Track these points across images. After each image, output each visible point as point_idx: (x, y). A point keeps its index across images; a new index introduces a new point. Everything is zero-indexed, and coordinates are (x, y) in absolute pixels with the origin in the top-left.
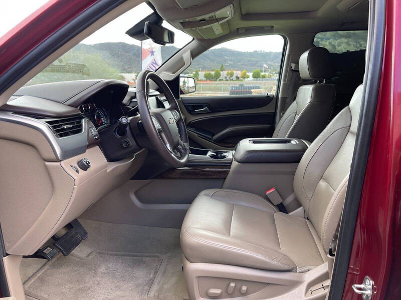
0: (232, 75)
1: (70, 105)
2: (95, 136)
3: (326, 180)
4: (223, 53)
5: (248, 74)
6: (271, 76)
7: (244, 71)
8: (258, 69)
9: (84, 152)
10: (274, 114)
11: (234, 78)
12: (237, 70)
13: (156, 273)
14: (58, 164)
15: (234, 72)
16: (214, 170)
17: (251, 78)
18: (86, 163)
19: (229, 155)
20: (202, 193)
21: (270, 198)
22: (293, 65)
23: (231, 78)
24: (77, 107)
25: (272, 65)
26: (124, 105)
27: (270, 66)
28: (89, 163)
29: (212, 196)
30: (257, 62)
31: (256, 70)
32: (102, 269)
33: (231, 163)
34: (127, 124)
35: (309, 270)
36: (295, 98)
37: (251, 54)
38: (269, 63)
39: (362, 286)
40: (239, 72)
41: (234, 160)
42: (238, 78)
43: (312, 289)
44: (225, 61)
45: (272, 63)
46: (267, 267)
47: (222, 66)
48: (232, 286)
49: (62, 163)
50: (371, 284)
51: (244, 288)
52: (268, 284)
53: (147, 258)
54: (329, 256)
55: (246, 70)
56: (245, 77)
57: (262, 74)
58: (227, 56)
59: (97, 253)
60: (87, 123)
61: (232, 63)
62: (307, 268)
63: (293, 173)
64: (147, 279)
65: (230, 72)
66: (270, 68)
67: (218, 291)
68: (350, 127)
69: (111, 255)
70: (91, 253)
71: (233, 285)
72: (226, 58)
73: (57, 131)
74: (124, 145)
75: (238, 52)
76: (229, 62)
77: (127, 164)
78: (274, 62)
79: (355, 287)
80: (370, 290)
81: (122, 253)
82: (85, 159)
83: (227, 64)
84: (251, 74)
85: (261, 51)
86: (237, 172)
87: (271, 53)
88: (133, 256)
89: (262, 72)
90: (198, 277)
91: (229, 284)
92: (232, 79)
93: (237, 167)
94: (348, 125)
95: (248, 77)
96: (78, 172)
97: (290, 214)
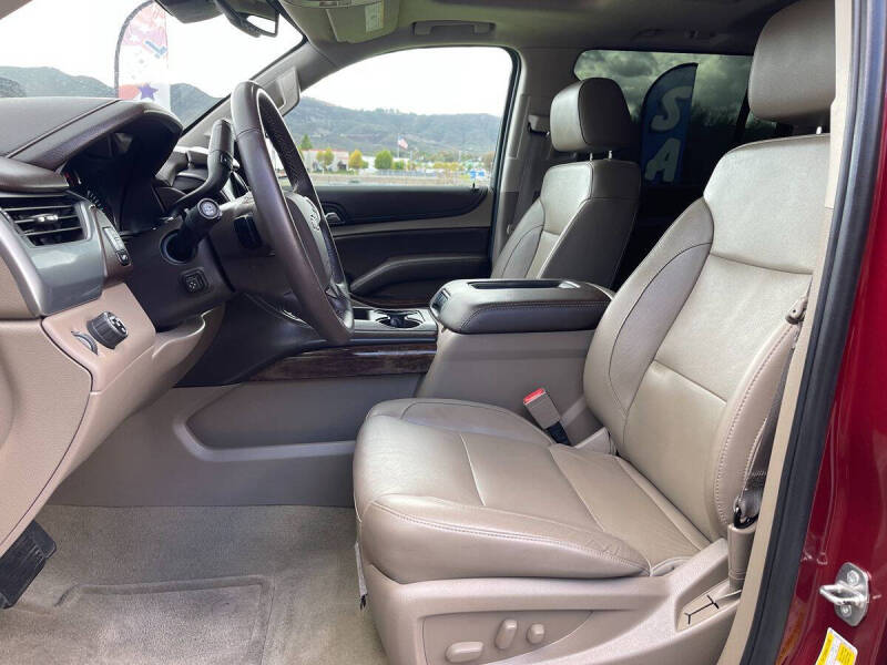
0: (329, 159)
1: (34, 163)
2: (121, 254)
3: (667, 364)
4: (308, 109)
5: (364, 159)
6: (414, 166)
7: (357, 152)
8: (386, 150)
9: (96, 296)
10: (490, 231)
11: (334, 166)
12: (339, 150)
13: (264, 625)
14: (35, 326)
15: (335, 153)
16: (397, 353)
17: (372, 169)
18: (115, 325)
19: (425, 318)
20: (376, 411)
21: (533, 414)
22: (534, 121)
23: (328, 167)
24: (54, 170)
25: (415, 143)
26: (162, 184)
27: (410, 143)
28: (122, 326)
29: (404, 416)
30: (386, 133)
31: (382, 152)
32: (110, 633)
33: (436, 335)
34: (216, 220)
35: (673, 569)
36: (537, 195)
37: (369, 116)
38: (410, 137)
39: (839, 587)
40: (346, 155)
41: (441, 327)
42: (342, 167)
43: (689, 609)
44: (313, 127)
45: (416, 139)
46: (593, 570)
47: (306, 138)
48: (510, 630)
49: (46, 322)
50: (867, 580)
51: (538, 630)
52: (592, 611)
53: (231, 590)
54: (735, 529)
55: (360, 149)
56: (358, 165)
57: (396, 160)
58: (317, 117)
59: (87, 591)
60: (92, 214)
61: (328, 132)
62: (668, 565)
63: (584, 354)
64: (246, 643)
65: (324, 152)
66: (412, 149)
67: (475, 647)
68: (711, 243)
69: (126, 592)
70: (67, 592)
71: (511, 625)
72: (314, 120)
73: (24, 227)
74: (193, 286)
75: (340, 108)
76: (321, 130)
77: (190, 339)
78: (421, 137)
79: (826, 590)
80: (863, 593)
81: (157, 585)
82: (110, 314)
83: (316, 135)
84: (371, 160)
85: (392, 110)
86: (455, 355)
87: (413, 116)
88: (189, 588)
89: (396, 156)
90: (426, 618)
91: (501, 625)
92: (330, 170)
93: (456, 344)
94: (706, 240)
95: (365, 166)
96: (94, 350)
97: (578, 446)
